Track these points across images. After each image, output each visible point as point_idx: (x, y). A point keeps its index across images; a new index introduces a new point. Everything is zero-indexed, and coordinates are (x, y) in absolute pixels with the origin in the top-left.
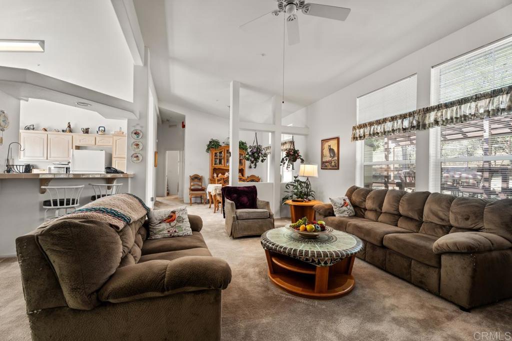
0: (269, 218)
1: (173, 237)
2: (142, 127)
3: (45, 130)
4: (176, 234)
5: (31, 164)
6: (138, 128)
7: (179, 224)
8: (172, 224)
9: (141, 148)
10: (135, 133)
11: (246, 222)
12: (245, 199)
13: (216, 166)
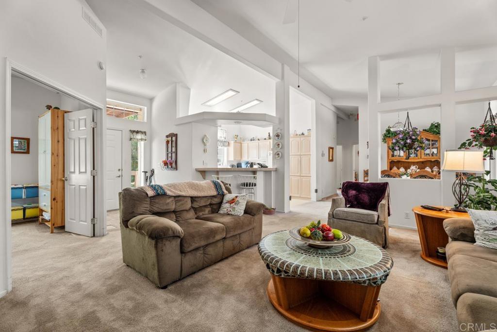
0: (377, 223)
1: (229, 214)
2: (281, 130)
3: (259, 140)
4: (230, 213)
5: (253, 162)
6: (279, 131)
7: (235, 206)
8: (232, 205)
9: (280, 147)
10: (277, 136)
11: (343, 222)
12: (365, 198)
13: (392, 158)
